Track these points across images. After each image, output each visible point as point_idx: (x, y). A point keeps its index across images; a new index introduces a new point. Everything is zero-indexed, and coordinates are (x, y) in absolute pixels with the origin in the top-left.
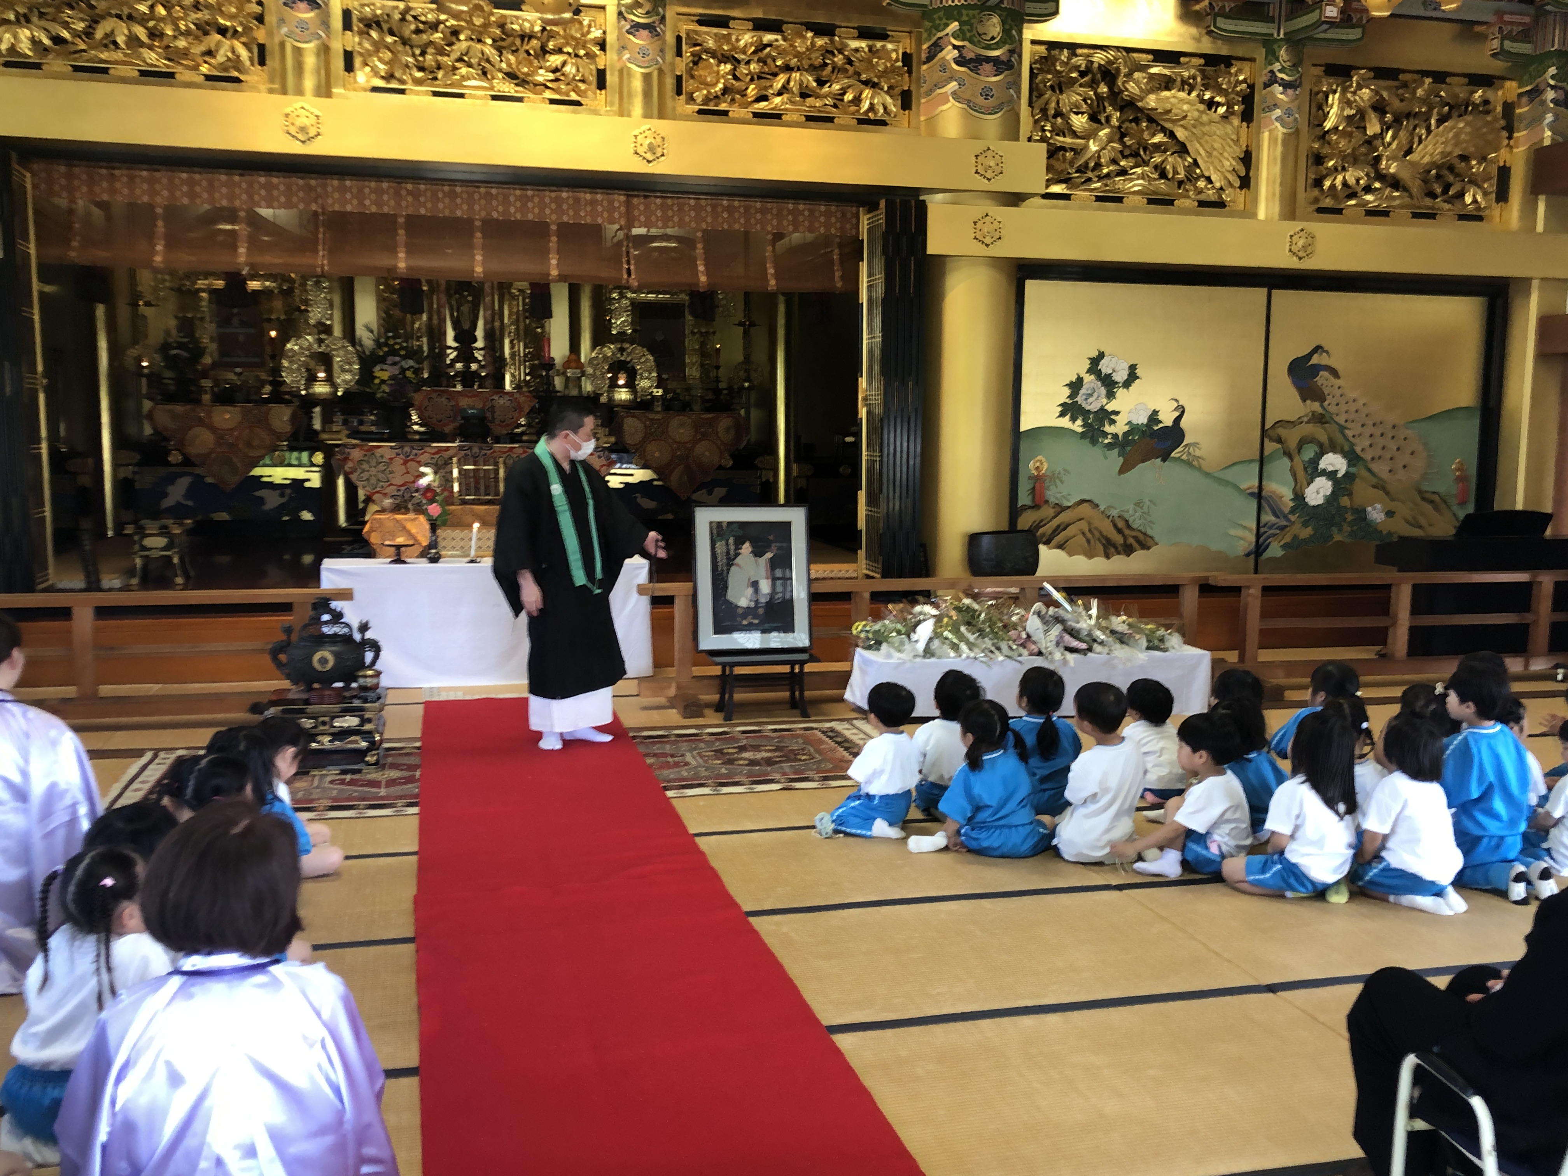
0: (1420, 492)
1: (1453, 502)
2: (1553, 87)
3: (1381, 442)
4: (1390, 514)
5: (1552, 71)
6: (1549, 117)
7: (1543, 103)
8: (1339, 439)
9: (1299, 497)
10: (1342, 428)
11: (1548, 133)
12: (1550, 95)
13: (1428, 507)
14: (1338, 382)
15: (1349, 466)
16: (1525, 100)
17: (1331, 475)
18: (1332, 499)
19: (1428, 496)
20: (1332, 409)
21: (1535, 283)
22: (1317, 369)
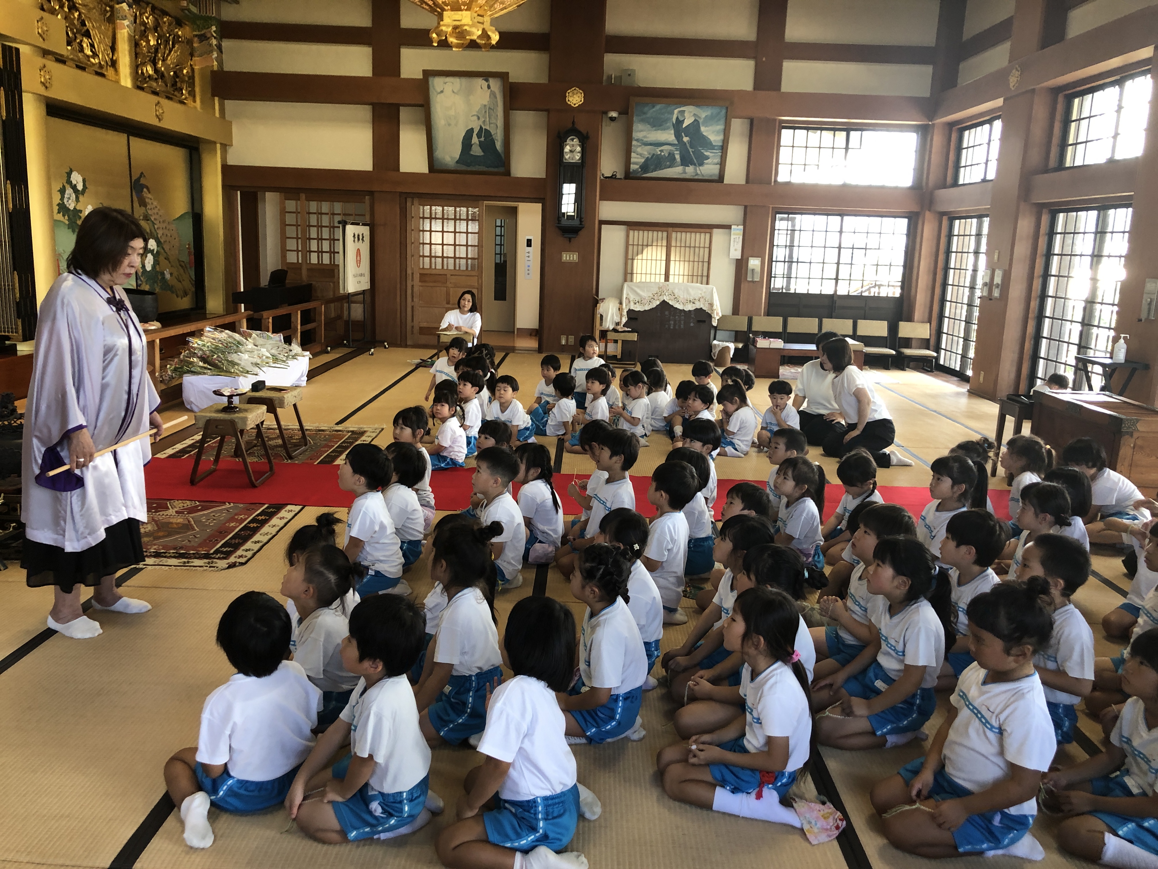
0: (179, 261)
1: (188, 266)
2: (215, 38)
3: (166, 232)
4: (171, 274)
5: (214, 28)
6: (215, 55)
7: (211, 45)
8: (153, 231)
9: (143, 266)
10: (154, 224)
11: (215, 63)
12: (214, 42)
13: (182, 271)
14: (149, 196)
15: (158, 246)
16: (196, 39)
17: (152, 252)
18: (154, 266)
19: (183, 264)
20: (150, 212)
21: (218, 146)
22: (143, 186)
